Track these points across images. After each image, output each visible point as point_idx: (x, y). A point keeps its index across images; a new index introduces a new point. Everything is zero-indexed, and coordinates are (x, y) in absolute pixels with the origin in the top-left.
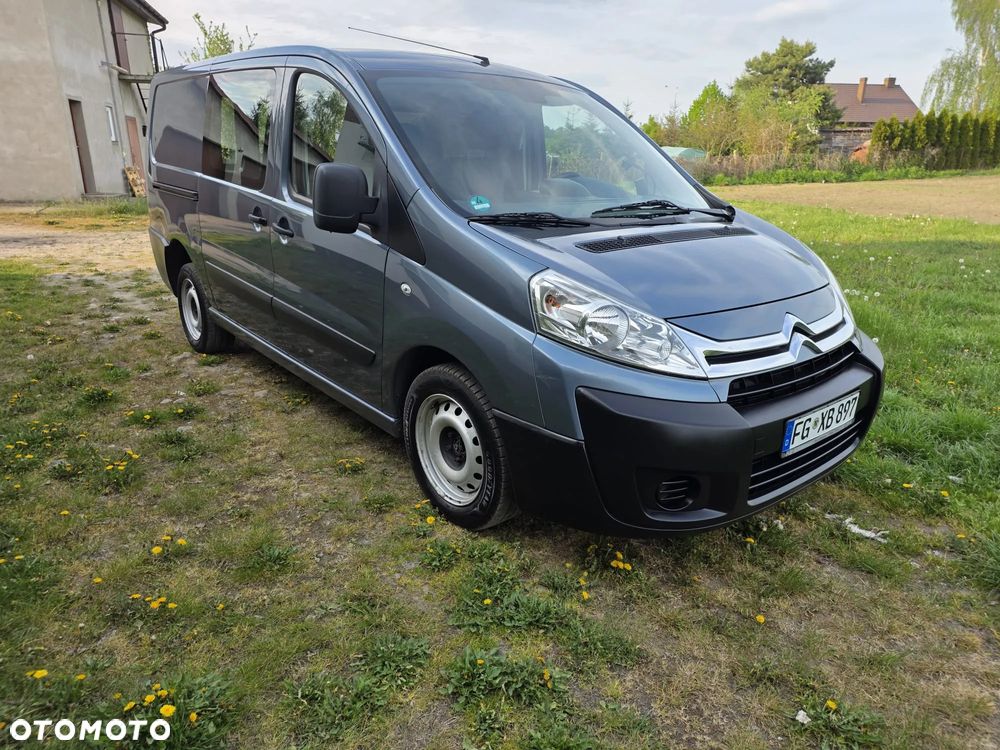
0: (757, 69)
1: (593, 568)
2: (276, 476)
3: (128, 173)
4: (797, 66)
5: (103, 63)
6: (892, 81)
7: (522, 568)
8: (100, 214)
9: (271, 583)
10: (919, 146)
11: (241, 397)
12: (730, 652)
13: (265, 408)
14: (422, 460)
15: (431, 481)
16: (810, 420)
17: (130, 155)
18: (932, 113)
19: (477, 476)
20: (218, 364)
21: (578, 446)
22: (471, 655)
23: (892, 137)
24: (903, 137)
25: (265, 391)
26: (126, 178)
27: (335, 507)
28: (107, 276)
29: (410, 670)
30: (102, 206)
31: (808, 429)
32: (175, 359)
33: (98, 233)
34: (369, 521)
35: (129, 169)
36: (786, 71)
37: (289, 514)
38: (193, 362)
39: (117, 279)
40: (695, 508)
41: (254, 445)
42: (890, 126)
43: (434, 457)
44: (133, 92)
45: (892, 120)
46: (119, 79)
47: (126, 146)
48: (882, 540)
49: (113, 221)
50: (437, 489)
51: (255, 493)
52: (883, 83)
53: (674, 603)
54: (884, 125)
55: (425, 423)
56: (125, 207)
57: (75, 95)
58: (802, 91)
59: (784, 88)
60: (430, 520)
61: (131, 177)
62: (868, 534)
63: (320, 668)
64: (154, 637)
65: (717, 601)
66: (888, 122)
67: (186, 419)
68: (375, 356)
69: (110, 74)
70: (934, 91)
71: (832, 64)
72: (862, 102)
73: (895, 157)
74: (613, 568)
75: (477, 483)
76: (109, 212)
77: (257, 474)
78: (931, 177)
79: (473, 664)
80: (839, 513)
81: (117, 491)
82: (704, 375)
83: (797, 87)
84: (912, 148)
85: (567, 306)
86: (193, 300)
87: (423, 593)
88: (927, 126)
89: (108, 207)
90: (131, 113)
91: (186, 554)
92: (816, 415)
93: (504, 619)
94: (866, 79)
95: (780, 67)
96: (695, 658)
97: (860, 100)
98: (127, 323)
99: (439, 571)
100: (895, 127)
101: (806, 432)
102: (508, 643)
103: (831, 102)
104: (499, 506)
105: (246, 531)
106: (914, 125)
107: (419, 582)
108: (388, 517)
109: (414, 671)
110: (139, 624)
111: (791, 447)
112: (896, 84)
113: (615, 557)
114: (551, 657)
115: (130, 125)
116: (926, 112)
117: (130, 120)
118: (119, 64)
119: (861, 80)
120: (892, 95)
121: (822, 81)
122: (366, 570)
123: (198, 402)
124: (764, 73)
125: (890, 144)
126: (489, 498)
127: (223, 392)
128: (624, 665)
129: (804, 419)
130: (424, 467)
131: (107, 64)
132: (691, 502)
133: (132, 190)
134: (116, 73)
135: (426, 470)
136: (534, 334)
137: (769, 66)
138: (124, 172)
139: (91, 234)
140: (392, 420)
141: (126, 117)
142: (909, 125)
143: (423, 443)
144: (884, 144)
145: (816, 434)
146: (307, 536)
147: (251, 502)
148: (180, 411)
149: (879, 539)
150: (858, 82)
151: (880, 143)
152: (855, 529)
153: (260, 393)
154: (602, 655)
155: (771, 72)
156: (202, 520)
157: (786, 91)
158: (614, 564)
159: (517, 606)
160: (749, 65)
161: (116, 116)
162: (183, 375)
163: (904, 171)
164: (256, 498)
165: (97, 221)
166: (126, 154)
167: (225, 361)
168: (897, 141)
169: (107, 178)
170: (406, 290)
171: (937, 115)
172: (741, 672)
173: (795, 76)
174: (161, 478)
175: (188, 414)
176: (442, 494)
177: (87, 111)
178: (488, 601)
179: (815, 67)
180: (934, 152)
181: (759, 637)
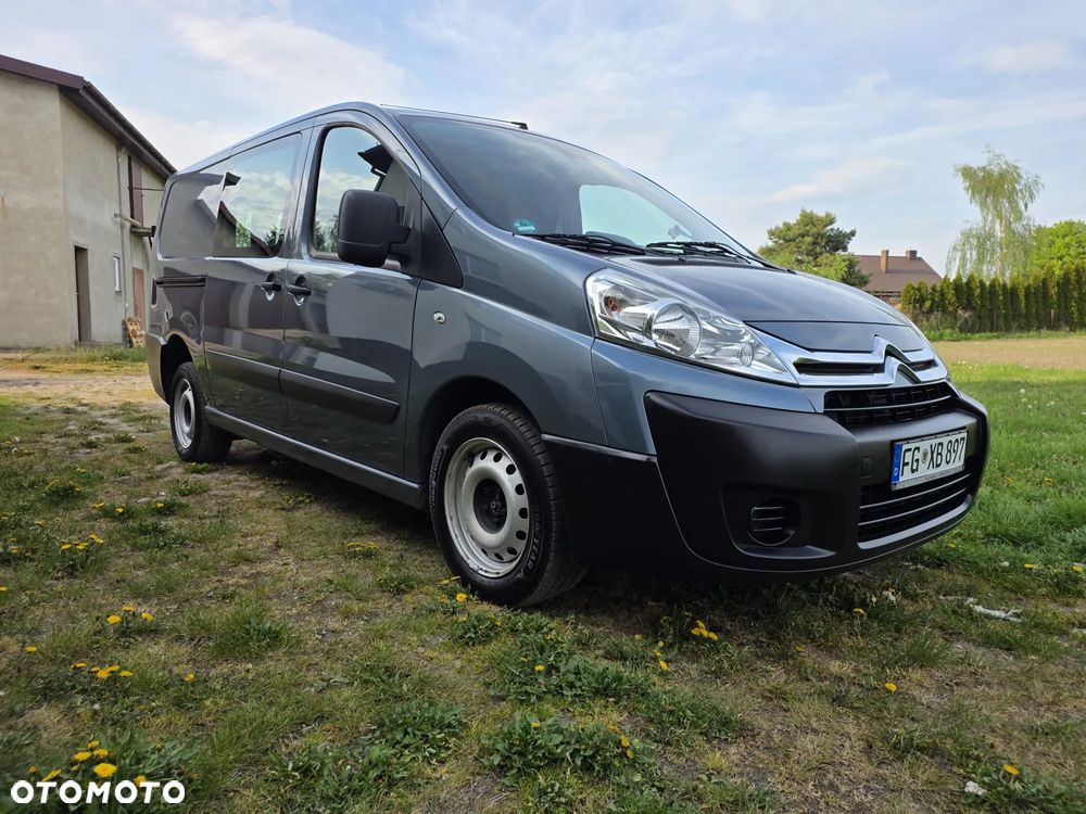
0: (779, 237)
1: (670, 639)
2: (270, 563)
3: (128, 323)
4: (818, 234)
5: (116, 215)
6: (913, 253)
7: (579, 641)
8: (93, 360)
9: (257, 658)
10: (951, 309)
11: (234, 496)
12: (859, 725)
13: (261, 505)
14: (451, 529)
15: (462, 553)
16: (918, 448)
17: (132, 307)
18: (959, 278)
19: (520, 535)
20: (209, 472)
21: (648, 463)
22: (521, 722)
23: (922, 301)
24: (933, 300)
25: (263, 492)
26: (126, 329)
27: (343, 587)
28: (92, 407)
29: (441, 740)
30: (97, 353)
31: (917, 460)
32: (159, 467)
33: (87, 376)
34: (384, 602)
35: (130, 320)
36: (808, 239)
37: (284, 596)
38: (180, 470)
39: (102, 409)
40: (796, 544)
41: (245, 536)
42: (919, 289)
43: (466, 520)
44: (144, 246)
45: (920, 283)
46: (131, 232)
47: (130, 297)
48: (1015, 620)
49: (106, 367)
50: (469, 562)
51: (243, 577)
52: (904, 255)
53: (777, 676)
54: (913, 288)
55: (456, 483)
56: (121, 354)
57: (82, 243)
58: (827, 258)
59: (808, 255)
60: (461, 597)
61: (131, 328)
62: (997, 613)
63: (320, 740)
64: (97, 706)
65: (831, 674)
66: (916, 286)
67: (165, 515)
68: (398, 408)
69: (122, 227)
70: (958, 260)
71: (853, 234)
72: (886, 273)
73: (928, 320)
74: (694, 637)
75: (520, 546)
76: (103, 358)
77: (247, 560)
78: (967, 339)
79: (526, 729)
80: (956, 594)
81: (71, 575)
82: (795, 382)
83: (821, 254)
84: (944, 311)
85: (629, 309)
86: (188, 402)
87: (453, 666)
88: (956, 290)
89: (101, 354)
90: (139, 265)
91: (151, 631)
92: (925, 445)
93: (562, 688)
94: (887, 252)
95: (803, 236)
96: (815, 731)
97: (884, 269)
98: (108, 440)
99: (473, 645)
100: (923, 291)
101: (915, 464)
102: (569, 715)
103: (857, 268)
104: (550, 564)
105: (229, 610)
106: (942, 289)
107: (449, 656)
108: (407, 597)
109: (447, 741)
110: (79, 699)
111: (901, 479)
112: (918, 256)
113: (697, 626)
114: (628, 727)
115: (137, 277)
116: (952, 277)
117: (138, 273)
118: (132, 217)
119: (883, 252)
120: (915, 266)
121: (845, 249)
122: (381, 644)
123: (183, 500)
124: (786, 241)
125: (921, 307)
126: (536, 556)
127: (212, 493)
128: (723, 737)
129: (912, 446)
130: (453, 536)
131: (121, 216)
132: (793, 533)
133: (130, 342)
134: (128, 225)
135: (455, 541)
136: (592, 338)
137: (791, 234)
138: (124, 323)
139: (80, 377)
140: (415, 486)
141: (134, 269)
142: (938, 289)
143: (453, 507)
144: (914, 307)
145: (926, 472)
146: (306, 615)
147: (238, 585)
148: (160, 505)
149: (1012, 619)
150: (879, 254)
151: (911, 306)
152: (979, 609)
153: (257, 494)
154: (694, 725)
155: (793, 240)
156: (176, 601)
157: (811, 258)
158: (695, 632)
159: (577, 673)
160: (772, 233)
161: (123, 267)
162: (166, 479)
163: (938, 333)
164: (243, 582)
165: (89, 366)
166: (129, 305)
167: (217, 470)
168: (928, 304)
169: (105, 326)
170: (440, 318)
171: (965, 280)
172: (879, 744)
173: (818, 244)
174: (130, 565)
175: (169, 510)
176: (475, 568)
177: (92, 259)
178: (540, 668)
179: (837, 236)
180: (967, 315)
181: (893, 706)
